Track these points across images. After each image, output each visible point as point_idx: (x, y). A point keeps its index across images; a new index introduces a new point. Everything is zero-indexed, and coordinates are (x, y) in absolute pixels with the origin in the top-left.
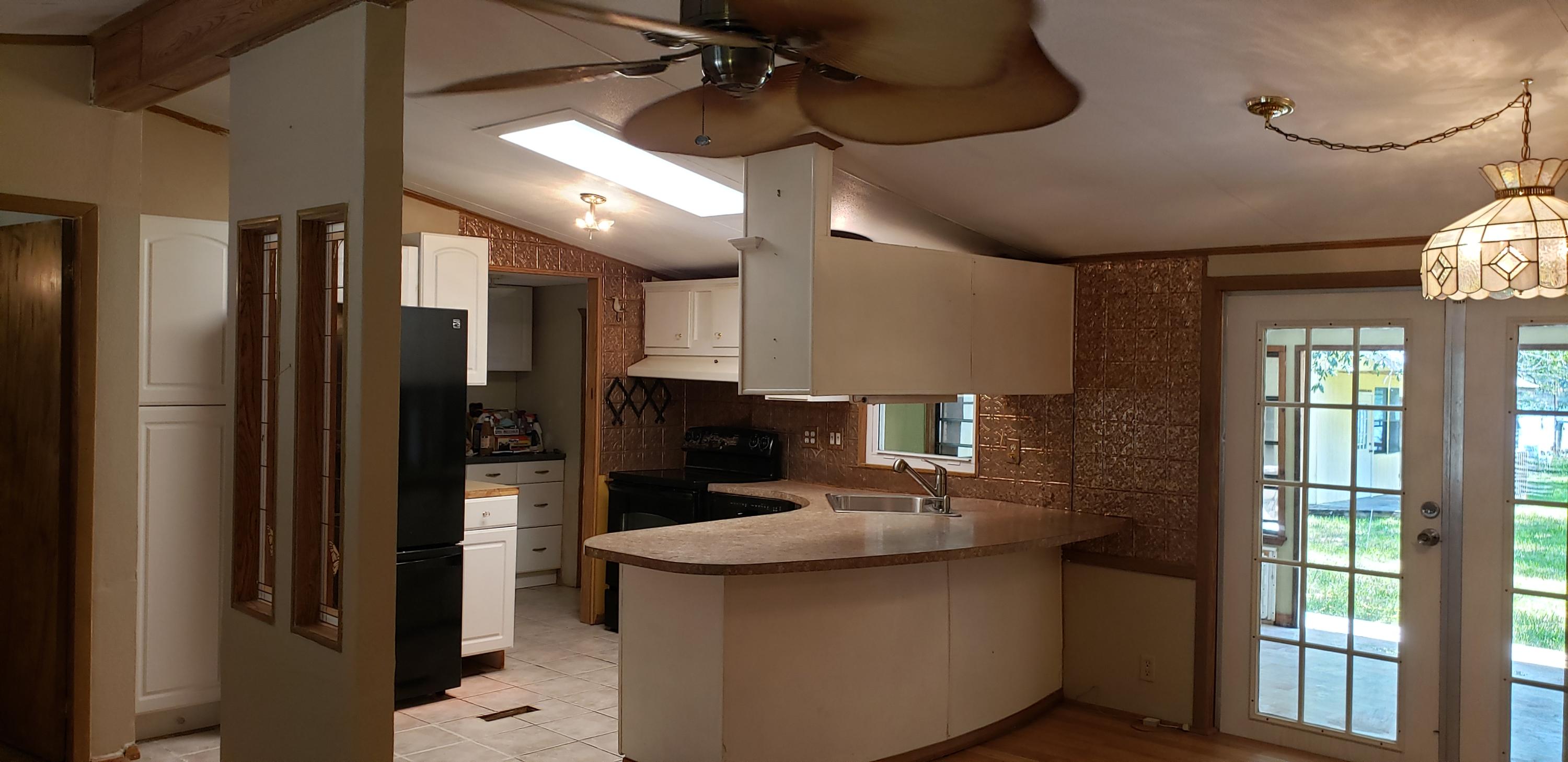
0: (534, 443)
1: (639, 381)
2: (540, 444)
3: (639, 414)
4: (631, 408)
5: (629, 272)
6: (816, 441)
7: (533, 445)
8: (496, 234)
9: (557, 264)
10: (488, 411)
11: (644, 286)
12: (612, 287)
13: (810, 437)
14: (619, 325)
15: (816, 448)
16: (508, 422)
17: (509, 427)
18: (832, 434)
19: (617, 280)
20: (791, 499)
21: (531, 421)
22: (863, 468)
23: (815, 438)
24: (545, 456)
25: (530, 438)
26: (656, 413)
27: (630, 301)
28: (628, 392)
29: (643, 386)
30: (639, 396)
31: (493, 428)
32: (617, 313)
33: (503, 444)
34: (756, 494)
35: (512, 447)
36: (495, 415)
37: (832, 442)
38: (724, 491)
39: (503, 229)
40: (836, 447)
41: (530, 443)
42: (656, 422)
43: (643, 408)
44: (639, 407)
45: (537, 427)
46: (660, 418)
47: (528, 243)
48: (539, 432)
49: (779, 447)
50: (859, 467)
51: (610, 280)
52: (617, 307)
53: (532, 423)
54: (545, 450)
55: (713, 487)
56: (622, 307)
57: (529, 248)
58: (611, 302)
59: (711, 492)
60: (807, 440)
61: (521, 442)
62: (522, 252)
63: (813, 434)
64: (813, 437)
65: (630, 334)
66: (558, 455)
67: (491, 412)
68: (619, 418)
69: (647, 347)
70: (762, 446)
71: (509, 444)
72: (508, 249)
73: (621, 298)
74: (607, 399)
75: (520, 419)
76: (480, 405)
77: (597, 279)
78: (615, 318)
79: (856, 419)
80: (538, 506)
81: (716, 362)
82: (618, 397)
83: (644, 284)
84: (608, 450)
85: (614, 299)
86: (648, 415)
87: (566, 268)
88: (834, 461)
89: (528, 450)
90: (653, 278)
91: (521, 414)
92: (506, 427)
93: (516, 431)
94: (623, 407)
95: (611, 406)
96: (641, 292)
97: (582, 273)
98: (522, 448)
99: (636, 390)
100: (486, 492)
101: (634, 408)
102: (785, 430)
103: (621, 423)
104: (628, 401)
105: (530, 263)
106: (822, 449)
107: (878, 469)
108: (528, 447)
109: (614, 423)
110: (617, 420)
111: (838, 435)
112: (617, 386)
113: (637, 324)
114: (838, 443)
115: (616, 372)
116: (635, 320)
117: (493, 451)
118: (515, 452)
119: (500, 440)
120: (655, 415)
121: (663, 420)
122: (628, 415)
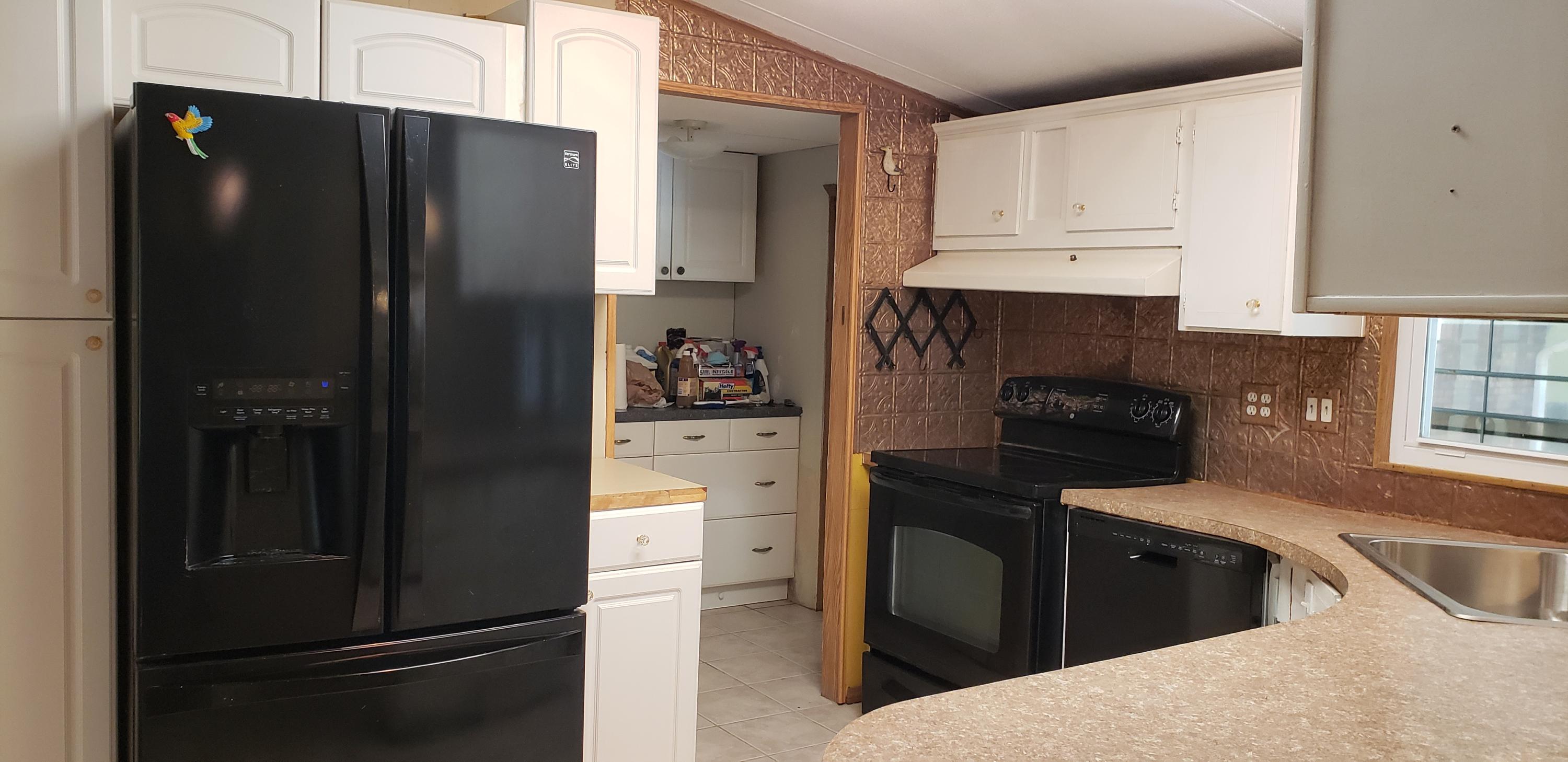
0: (757, 389)
1: (922, 295)
2: (765, 391)
3: (920, 352)
4: (908, 341)
5: (912, 105)
6: (1273, 413)
7: (754, 393)
8: (683, 26)
9: (788, 85)
10: (693, 340)
11: (935, 130)
12: (882, 130)
13: (1258, 405)
14: (892, 198)
15: (1273, 426)
16: (719, 358)
17: (721, 366)
18: (1312, 401)
19: (891, 118)
20: (1263, 543)
21: (753, 357)
22: (1385, 471)
23: (1271, 405)
24: (774, 409)
25: (751, 383)
26: (949, 349)
27: (912, 156)
28: (904, 315)
29: (930, 305)
30: (922, 322)
31: (696, 366)
32: (889, 175)
33: (711, 391)
34: (1172, 522)
35: (724, 395)
36: (702, 346)
37: (1311, 416)
38: (1097, 508)
39: (694, 17)
40: (1322, 428)
41: (750, 390)
42: (950, 365)
43: (928, 341)
44: (921, 339)
45: (761, 365)
46: (956, 359)
47: (738, 46)
48: (765, 373)
49: (1189, 419)
50: (1376, 470)
51: (878, 119)
52: (890, 166)
53: (754, 360)
54: (771, 402)
55: (1073, 497)
56: (897, 166)
57: (741, 55)
58: (878, 157)
59: (1066, 506)
60: (1251, 410)
61: (737, 388)
62: (726, 60)
63: (1266, 398)
64: (1266, 405)
65: (909, 214)
66: (790, 409)
67: (697, 341)
68: (888, 358)
69: (938, 237)
70: (1158, 419)
71: (720, 391)
72: (704, 55)
73: (896, 151)
74: (868, 325)
75: (737, 353)
76: (682, 332)
77: (857, 114)
78: (886, 186)
79: (1373, 371)
80: (761, 484)
81: (1073, 258)
82: (886, 322)
83: (938, 127)
84: (869, 413)
85: (885, 152)
86: (938, 352)
87: (803, 93)
88: (1314, 454)
89: (747, 401)
90: (951, 115)
91: (739, 346)
92: (715, 366)
93: (729, 371)
94: (894, 341)
95: (874, 336)
96: (932, 142)
97: (831, 104)
98: (738, 396)
99: (917, 311)
100: (643, 498)
101: (914, 343)
102: (1201, 387)
103: (892, 367)
104: (904, 330)
105: (741, 81)
106: (1287, 429)
107: (1424, 477)
108: (748, 395)
109: (879, 366)
110: (885, 361)
111: (1327, 403)
112: (885, 303)
113: (922, 197)
114: (1327, 417)
115: (884, 280)
116: (917, 189)
117: (696, 401)
118: (728, 402)
119: (706, 384)
120: (947, 355)
121: (961, 363)
122: (902, 352)
